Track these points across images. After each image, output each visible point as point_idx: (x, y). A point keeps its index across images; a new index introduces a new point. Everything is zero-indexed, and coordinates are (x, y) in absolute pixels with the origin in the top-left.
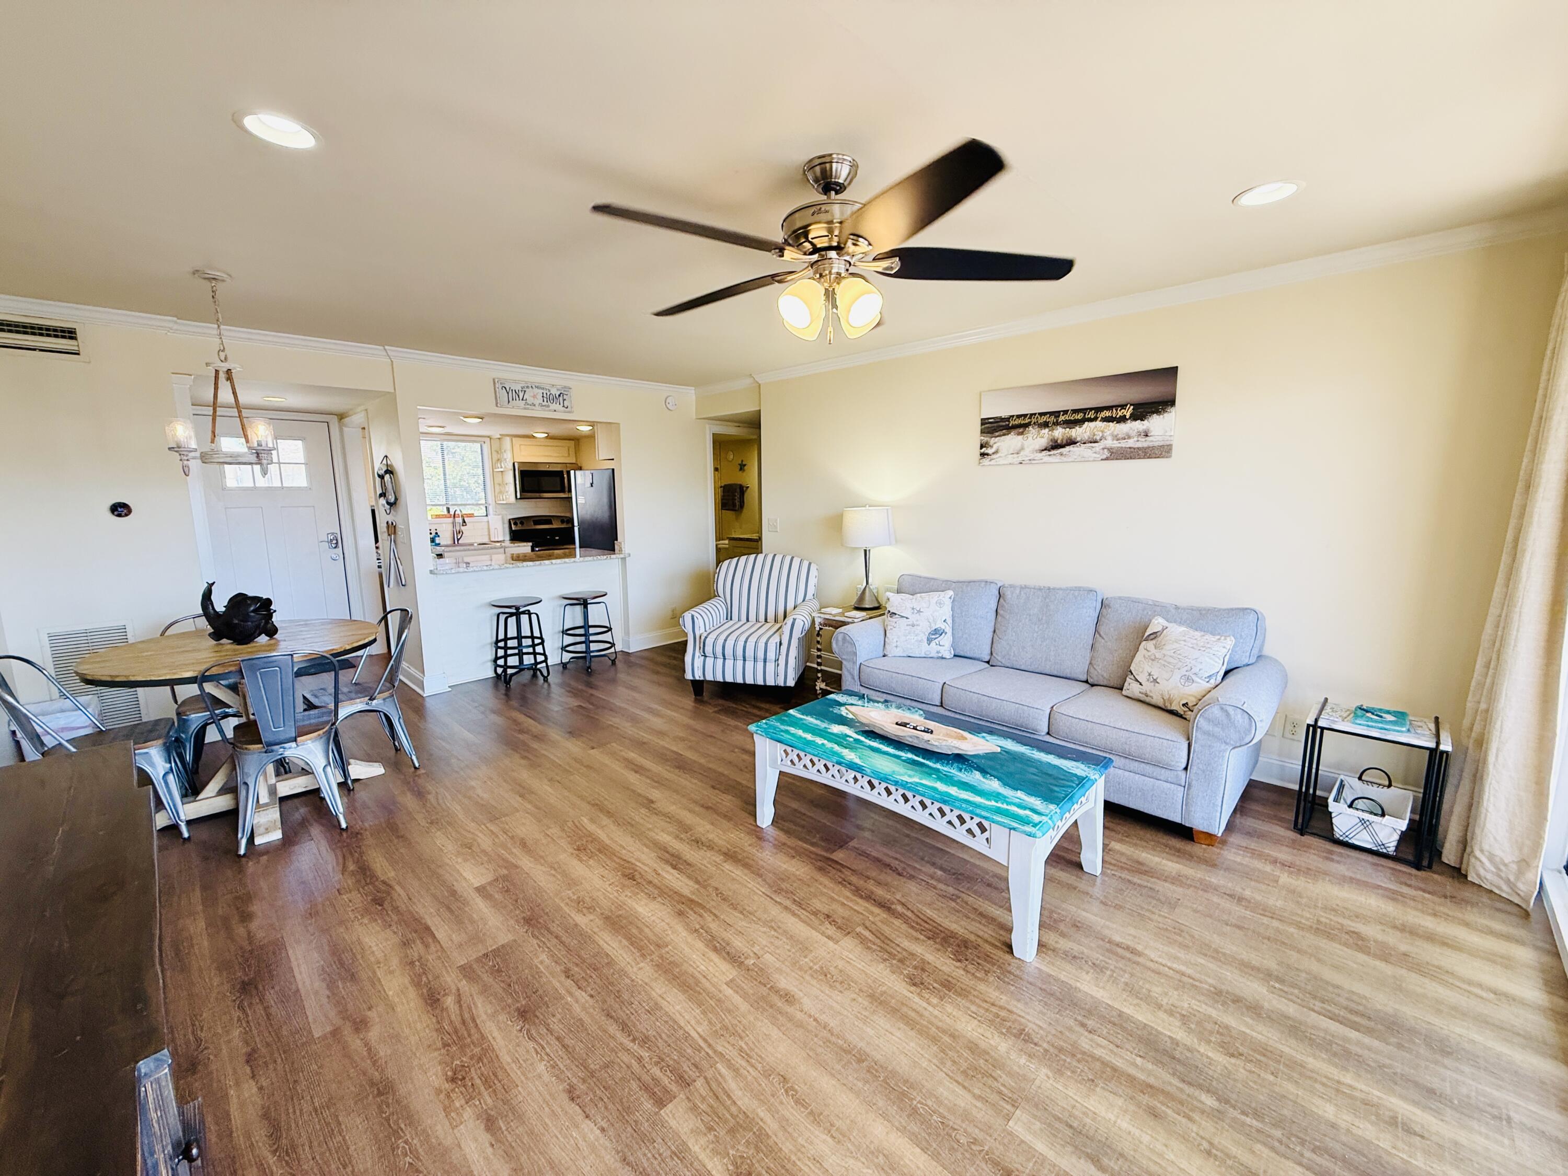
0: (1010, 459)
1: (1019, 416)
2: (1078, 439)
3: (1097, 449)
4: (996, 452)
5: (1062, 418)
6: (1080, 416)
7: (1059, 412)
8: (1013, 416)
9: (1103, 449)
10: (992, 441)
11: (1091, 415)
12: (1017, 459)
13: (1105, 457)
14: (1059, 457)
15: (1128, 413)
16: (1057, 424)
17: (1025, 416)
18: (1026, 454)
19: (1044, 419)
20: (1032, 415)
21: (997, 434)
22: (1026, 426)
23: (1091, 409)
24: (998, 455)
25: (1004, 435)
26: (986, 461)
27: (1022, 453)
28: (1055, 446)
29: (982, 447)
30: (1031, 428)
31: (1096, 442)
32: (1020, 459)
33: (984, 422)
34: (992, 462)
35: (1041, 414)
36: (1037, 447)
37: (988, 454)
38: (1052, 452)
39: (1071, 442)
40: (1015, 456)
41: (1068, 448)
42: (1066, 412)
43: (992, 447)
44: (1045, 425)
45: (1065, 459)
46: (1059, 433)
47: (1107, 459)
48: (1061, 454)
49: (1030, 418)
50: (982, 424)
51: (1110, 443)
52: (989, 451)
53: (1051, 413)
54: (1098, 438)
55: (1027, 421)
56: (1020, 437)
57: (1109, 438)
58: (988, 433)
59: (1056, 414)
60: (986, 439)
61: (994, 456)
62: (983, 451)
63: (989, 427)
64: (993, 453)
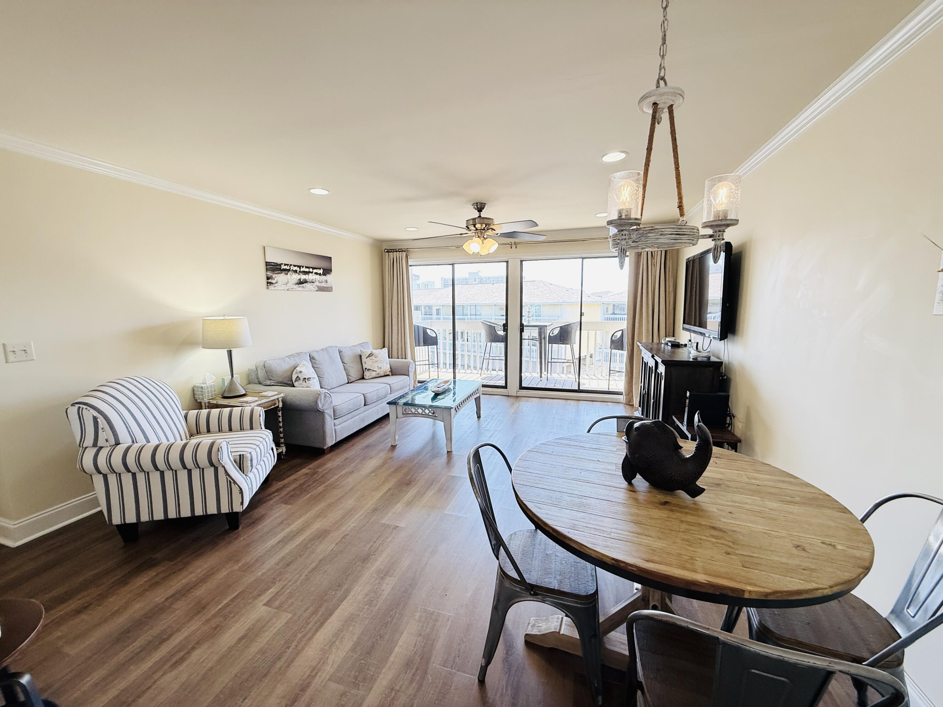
0: (283, 287)
1: (285, 265)
2: (308, 280)
3: (314, 286)
4: (276, 283)
5: (302, 269)
6: (307, 270)
7: (301, 266)
8: (283, 264)
9: (316, 286)
10: (274, 276)
11: (311, 270)
13: (316, 290)
14: (302, 288)
15: (321, 271)
16: (300, 272)
17: (288, 265)
18: (290, 285)
19: (296, 268)
20: (291, 265)
21: (276, 272)
22: (289, 270)
23: (311, 268)
25: (279, 273)
26: (271, 287)
27: (288, 285)
28: (301, 282)
29: (268, 278)
30: (290, 272)
31: (313, 283)
32: (287, 288)
33: (267, 264)
35: (295, 266)
36: (294, 282)
37: (272, 283)
38: (300, 286)
39: (305, 282)
40: (285, 285)
41: (305, 285)
42: (303, 267)
43: (274, 279)
44: (296, 271)
45: (304, 289)
46: (303, 277)
50: (266, 265)
51: (317, 283)
52: (273, 281)
53: (298, 266)
54: (314, 281)
55: (288, 268)
56: (286, 276)
57: (317, 281)
58: (272, 271)
59: (299, 267)
60: (271, 274)
61: (276, 285)
62: (270, 281)
63: (271, 268)
64: (275, 283)
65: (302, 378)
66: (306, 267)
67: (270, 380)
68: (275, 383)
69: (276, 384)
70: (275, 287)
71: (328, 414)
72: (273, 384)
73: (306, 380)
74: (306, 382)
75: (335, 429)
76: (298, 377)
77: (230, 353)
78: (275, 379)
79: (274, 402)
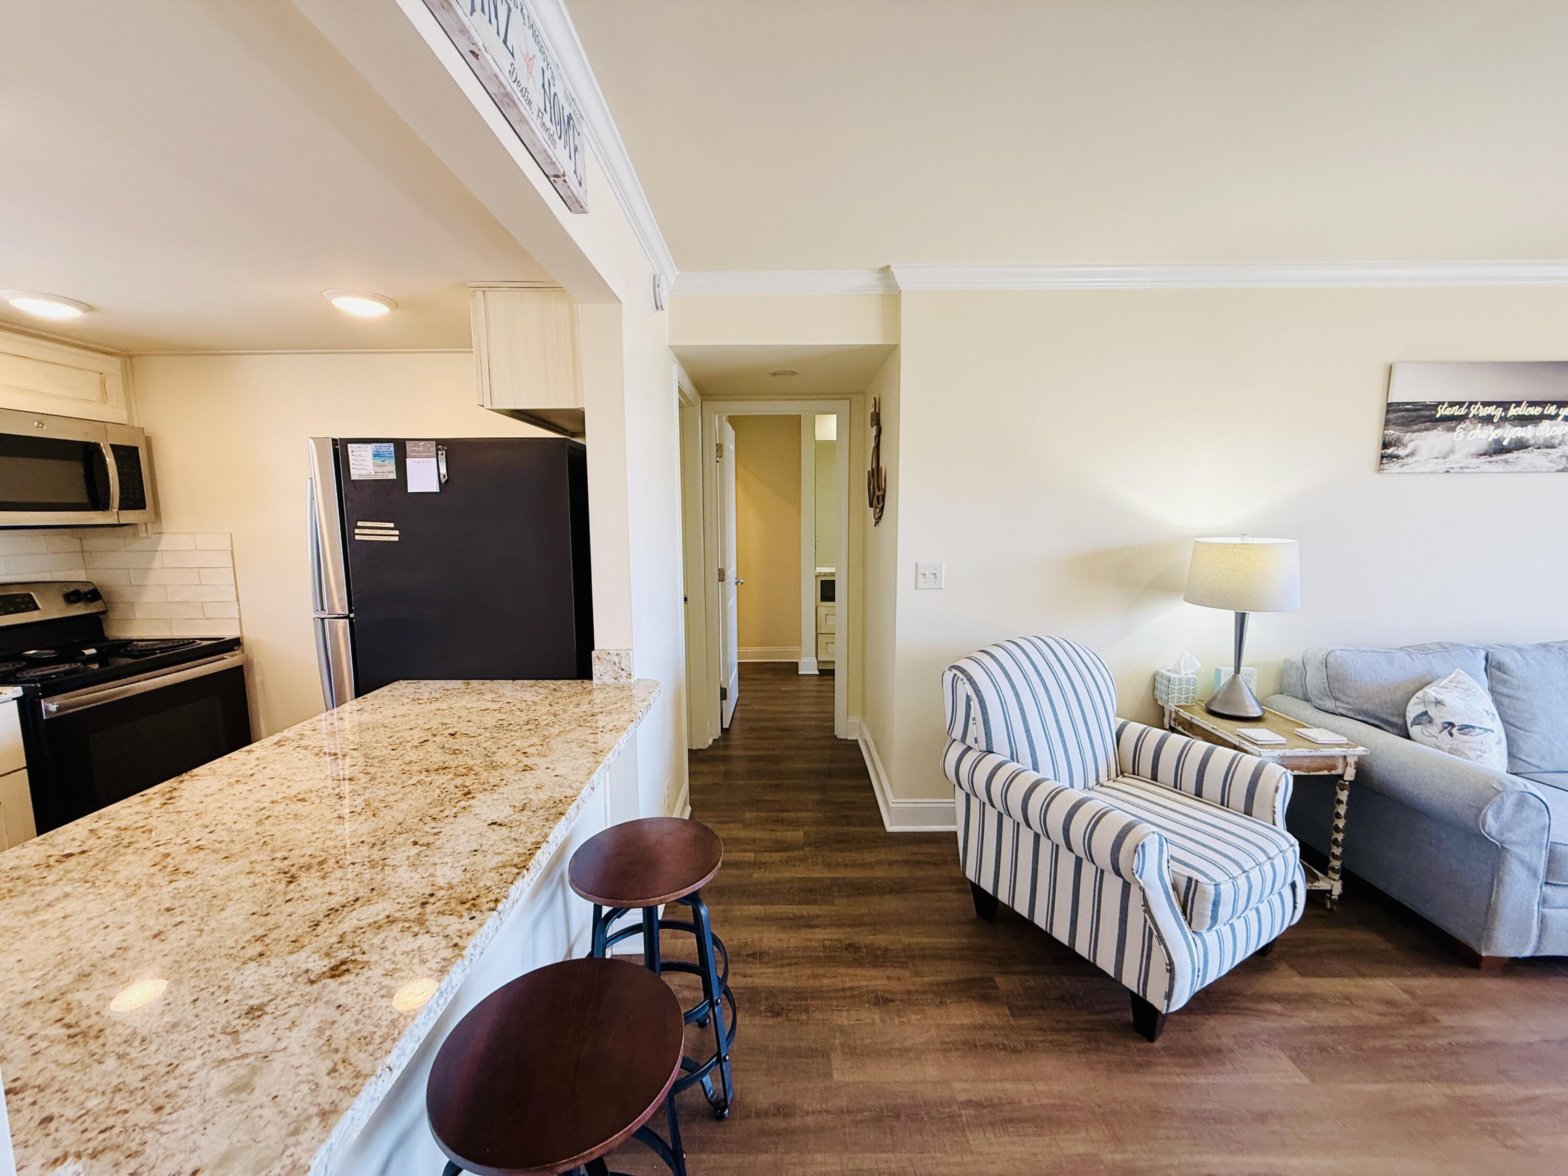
0: (1432, 465)
1: (1452, 404)
2: (1531, 442)
3: (1554, 457)
4: (1411, 454)
5: (1513, 411)
6: (1536, 411)
7: (1511, 403)
8: (1443, 403)
9: (1561, 457)
10: (1407, 437)
11: (1552, 410)
12: (1442, 466)
13: (1562, 467)
14: (1503, 464)
16: (1503, 419)
17: (1461, 404)
18: (1457, 459)
19: (1490, 410)
20: (1471, 403)
21: (1416, 427)
22: (1461, 419)
23: (1552, 404)
24: (1414, 459)
25: (1427, 429)
26: (1393, 467)
27: (1451, 458)
28: (1499, 449)
29: (1385, 445)
30: (1468, 422)
31: (1553, 447)
32: (1446, 467)
33: (1391, 408)
34: (1405, 469)
35: (1485, 404)
36: (1474, 450)
37: (1397, 457)
38: (1494, 458)
39: (1521, 445)
40: (1441, 461)
41: (1515, 454)
42: (1519, 404)
43: (1405, 446)
44: (1488, 420)
45: (1509, 468)
46: (1510, 433)
47: (1563, 471)
48: (1506, 462)
49: (1469, 407)
50: (1388, 412)
52: (1401, 452)
53: (1499, 404)
54: (1557, 442)
55: (1463, 411)
56: (1450, 434)
58: (1403, 424)
59: (1505, 405)
60: (1397, 434)
61: (1409, 460)
62: (1390, 451)
63: (1403, 417)
64: (1407, 456)
65: (1439, 721)
66: (1531, 404)
67: (1336, 699)
68: (1349, 710)
69: (1351, 714)
70: (1402, 466)
71: (1522, 862)
72: (1342, 711)
73: (1454, 731)
74: (1451, 735)
75: (1543, 920)
76: (1426, 713)
77: (1241, 620)
78: (1350, 700)
79: (1330, 762)
